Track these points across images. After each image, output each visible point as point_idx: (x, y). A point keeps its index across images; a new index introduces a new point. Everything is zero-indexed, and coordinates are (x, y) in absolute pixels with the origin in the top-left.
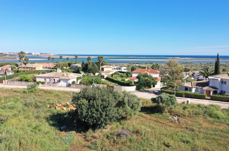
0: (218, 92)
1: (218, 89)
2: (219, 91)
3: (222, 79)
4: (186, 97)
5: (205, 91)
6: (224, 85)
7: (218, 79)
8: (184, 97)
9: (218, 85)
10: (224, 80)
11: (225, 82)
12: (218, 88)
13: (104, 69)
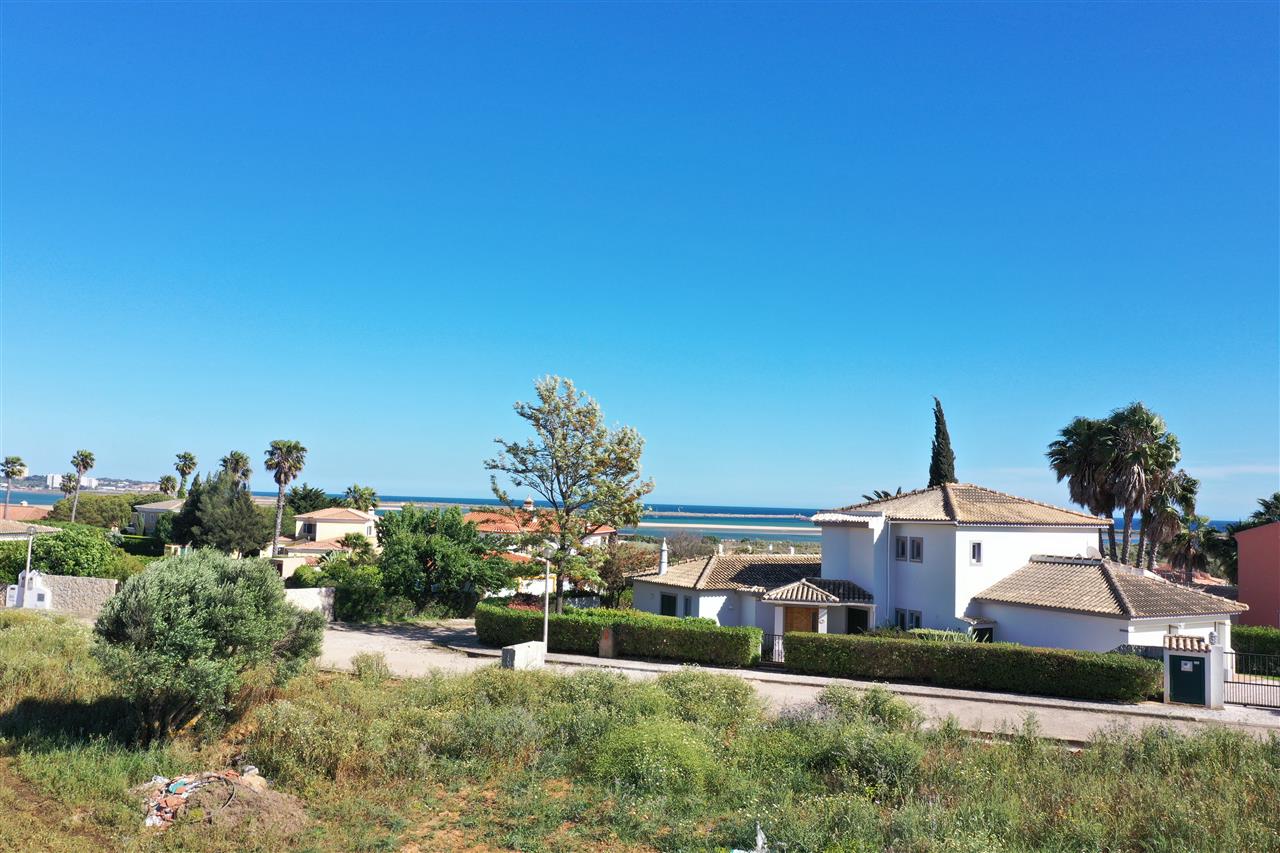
0: (873, 622)
1: (868, 597)
2: (875, 613)
3: (894, 525)
4: (620, 654)
5: (781, 609)
6: (910, 566)
7: (865, 525)
8: (610, 652)
9: (867, 571)
10: (909, 533)
11: (913, 541)
12: (869, 591)
13: (318, 524)
